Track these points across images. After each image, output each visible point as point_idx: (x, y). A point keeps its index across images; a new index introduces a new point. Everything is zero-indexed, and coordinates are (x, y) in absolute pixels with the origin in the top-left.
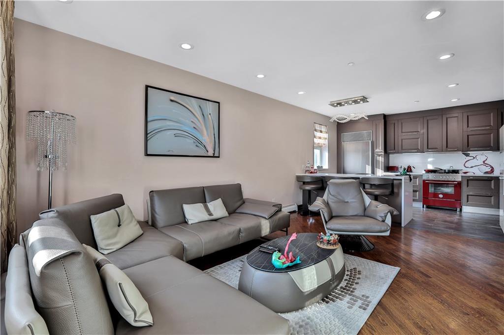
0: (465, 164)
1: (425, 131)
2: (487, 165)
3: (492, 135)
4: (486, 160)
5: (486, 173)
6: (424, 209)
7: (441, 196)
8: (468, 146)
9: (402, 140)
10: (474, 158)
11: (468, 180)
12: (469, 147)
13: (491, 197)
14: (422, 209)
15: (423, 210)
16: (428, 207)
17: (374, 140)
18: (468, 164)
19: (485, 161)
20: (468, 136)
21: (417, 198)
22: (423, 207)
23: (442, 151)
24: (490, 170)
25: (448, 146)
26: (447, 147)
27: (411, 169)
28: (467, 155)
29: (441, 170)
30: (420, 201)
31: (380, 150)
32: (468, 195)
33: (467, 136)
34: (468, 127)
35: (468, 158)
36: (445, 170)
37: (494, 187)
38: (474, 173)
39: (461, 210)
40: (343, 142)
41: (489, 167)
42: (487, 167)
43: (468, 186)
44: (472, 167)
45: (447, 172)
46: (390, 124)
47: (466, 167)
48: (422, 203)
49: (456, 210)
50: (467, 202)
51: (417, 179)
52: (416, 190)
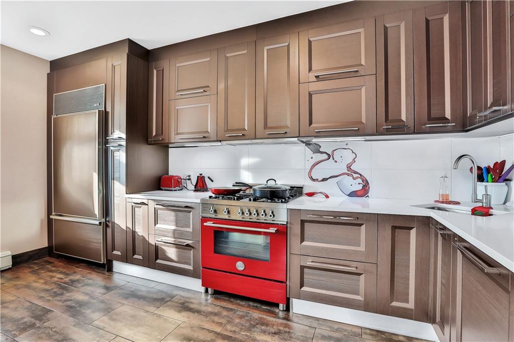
0: (310, 172)
1: (222, 85)
2: (355, 175)
3: (363, 89)
4: (354, 161)
5: (353, 194)
6: (209, 297)
7: (240, 266)
8: (311, 123)
10: (329, 156)
11: (303, 222)
12: (313, 125)
13: (360, 274)
14: (203, 296)
15: (207, 300)
16: (217, 293)
17: (109, 109)
18: (317, 173)
19: (351, 164)
20: (310, 95)
21: (191, 267)
22: (207, 291)
23: (255, 138)
24: (360, 187)
25: (268, 125)
26: (265, 126)
27: (204, 182)
28: (317, 150)
29: (251, 187)
30: (197, 277)
32: (302, 268)
34: (310, 69)
35: (318, 157)
38: (327, 197)
39: (288, 309)
40: (55, 116)
41: (360, 181)
42: (354, 179)
43: (302, 240)
44: (324, 180)
45: (258, 194)
46: (155, 72)
47: (314, 180)
48: (201, 280)
49: (277, 306)
50: (301, 288)
51: (191, 213)
52: (188, 245)
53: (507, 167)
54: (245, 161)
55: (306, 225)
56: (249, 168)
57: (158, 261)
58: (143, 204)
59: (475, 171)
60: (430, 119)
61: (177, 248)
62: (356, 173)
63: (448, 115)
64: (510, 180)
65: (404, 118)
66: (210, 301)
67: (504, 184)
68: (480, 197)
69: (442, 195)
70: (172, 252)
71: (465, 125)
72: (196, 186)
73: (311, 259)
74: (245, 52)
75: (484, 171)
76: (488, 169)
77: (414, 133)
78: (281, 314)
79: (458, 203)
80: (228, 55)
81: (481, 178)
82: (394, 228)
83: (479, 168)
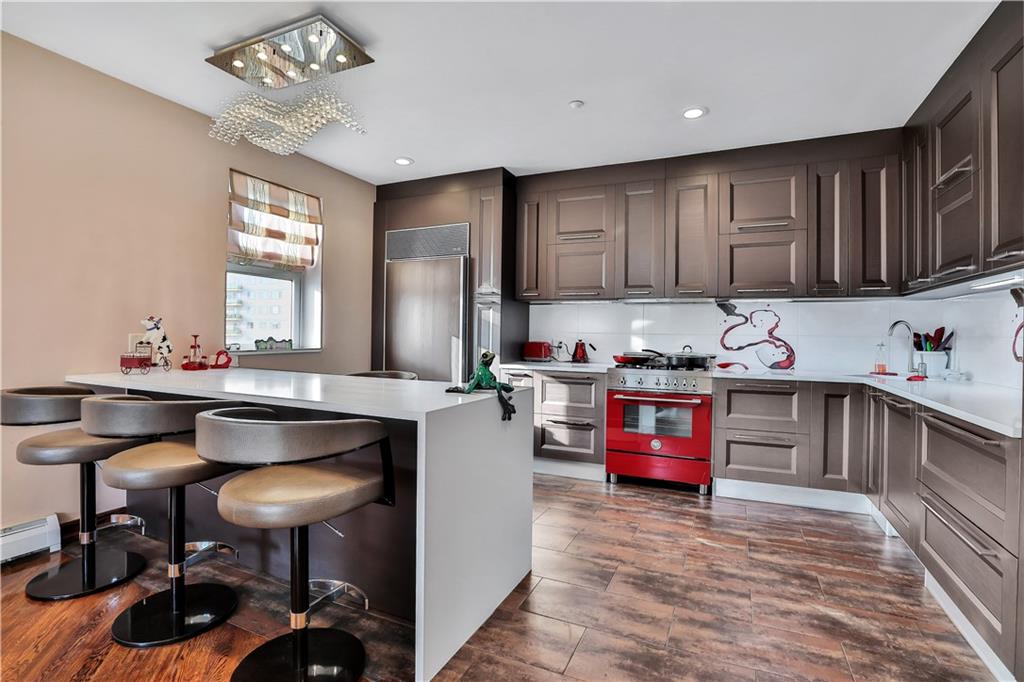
0: (723, 338)
1: (621, 230)
2: (778, 343)
3: (793, 246)
4: (777, 325)
5: (775, 366)
6: (612, 487)
7: (656, 444)
8: (732, 282)
9: (558, 258)
10: (747, 319)
11: (730, 392)
12: (734, 284)
13: (792, 447)
14: (604, 485)
15: (608, 490)
16: (624, 481)
17: (475, 255)
18: (732, 340)
19: (773, 329)
20: (732, 248)
21: (591, 451)
22: (608, 480)
23: (665, 297)
24: (784, 357)
25: (680, 282)
26: (677, 283)
27: (584, 351)
28: (729, 310)
29: (661, 355)
30: (600, 462)
31: (490, 286)
32: (729, 443)
33: (729, 249)
34: (732, 219)
35: (733, 320)
36: (669, 358)
37: (798, 416)
38: (747, 368)
39: (709, 492)
40: (388, 261)
41: (784, 349)
42: (777, 347)
43: (729, 412)
44: (740, 348)
45: (674, 363)
46: (526, 206)
47: (727, 349)
48: (604, 466)
49: (696, 489)
50: (727, 465)
51: (593, 386)
52: (588, 424)
53: (947, 334)
54: (637, 324)
55: (733, 395)
56: (642, 333)
57: (545, 447)
58: (526, 375)
59: (912, 338)
60: (867, 282)
61: (569, 428)
62: (779, 340)
63: (884, 277)
64: (950, 349)
65: (837, 279)
66: (612, 491)
67: (944, 353)
68: (916, 367)
69: (879, 365)
70: (562, 435)
71: (900, 289)
72: (574, 356)
73: (738, 432)
74: (651, 191)
75: (922, 339)
76: (927, 337)
77: (848, 296)
78: (702, 500)
79: (896, 374)
80: (629, 194)
81: (919, 346)
82: (828, 396)
83: (916, 335)
